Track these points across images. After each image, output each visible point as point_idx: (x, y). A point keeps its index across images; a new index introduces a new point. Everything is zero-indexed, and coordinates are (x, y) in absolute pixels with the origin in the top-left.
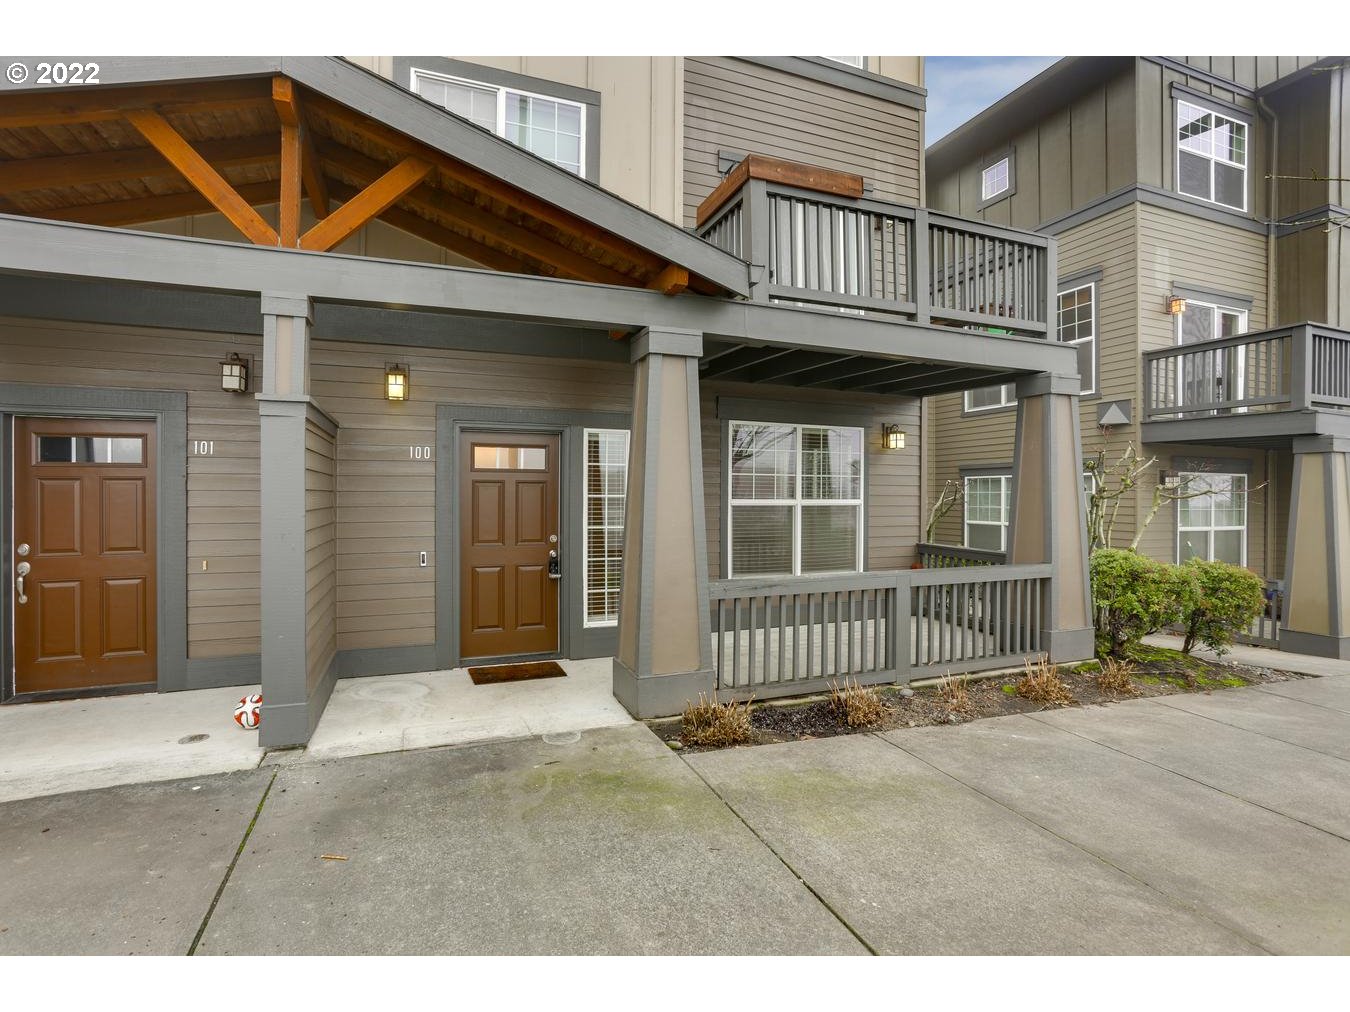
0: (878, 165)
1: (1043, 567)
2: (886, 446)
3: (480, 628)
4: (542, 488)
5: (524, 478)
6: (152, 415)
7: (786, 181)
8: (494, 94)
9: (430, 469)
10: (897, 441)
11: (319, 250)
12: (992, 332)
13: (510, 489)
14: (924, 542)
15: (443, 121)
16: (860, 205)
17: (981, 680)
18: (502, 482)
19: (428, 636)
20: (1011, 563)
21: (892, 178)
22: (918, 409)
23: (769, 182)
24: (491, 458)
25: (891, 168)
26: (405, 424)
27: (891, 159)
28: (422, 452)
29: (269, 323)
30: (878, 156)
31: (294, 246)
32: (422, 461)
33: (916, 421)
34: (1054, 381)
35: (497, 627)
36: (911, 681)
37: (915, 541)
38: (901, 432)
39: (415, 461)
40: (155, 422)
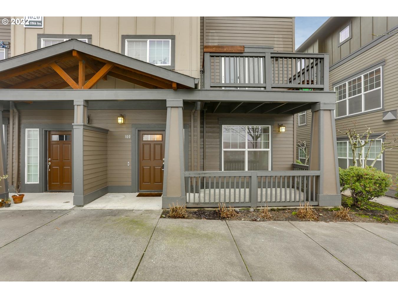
0: (276, 39)
1: (316, 172)
2: (279, 131)
3: (144, 182)
4: (161, 146)
5: (156, 143)
6: (71, 129)
7: (216, 51)
8: (146, 42)
9: (130, 141)
10: (283, 129)
11: (87, 89)
12: (304, 90)
13: (152, 146)
14: (295, 163)
15: (109, 53)
16: (244, 54)
17: (286, 209)
18: (150, 144)
19: (130, 184)
20: (309, 170)
21: (281, 43)
22: (293, 118)
23: (210, 53)
24: (147, 138)
25: (281, 39)
26: (125, 129)
27: (281, 36)
28: (128, 137)
29: (75, 107)
30: (276, 36)
31: (82, 88)
32: (128, 139)
33: (292, 122)
34: (321, 105)
35: (149, 182)
36: (257, 207)
37: (292, 163)
38: (283, 126)
39: (127, 139)
40: (71, 131)
